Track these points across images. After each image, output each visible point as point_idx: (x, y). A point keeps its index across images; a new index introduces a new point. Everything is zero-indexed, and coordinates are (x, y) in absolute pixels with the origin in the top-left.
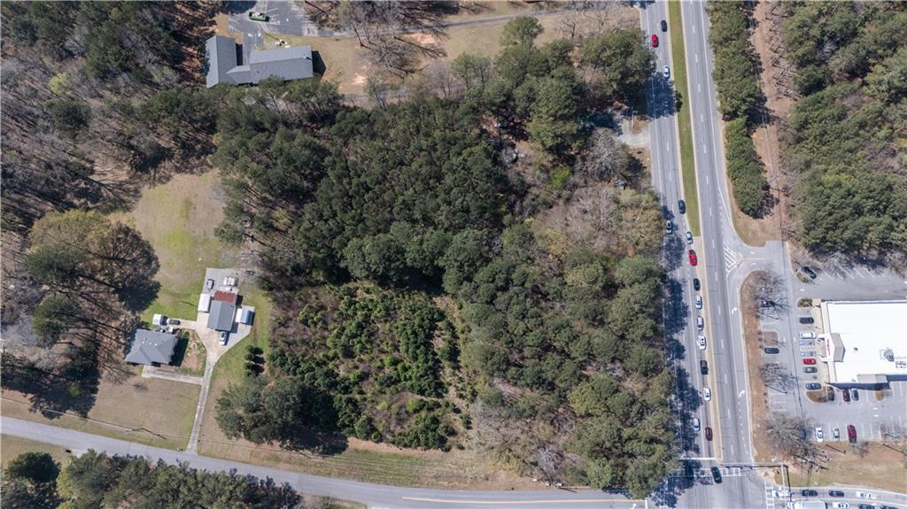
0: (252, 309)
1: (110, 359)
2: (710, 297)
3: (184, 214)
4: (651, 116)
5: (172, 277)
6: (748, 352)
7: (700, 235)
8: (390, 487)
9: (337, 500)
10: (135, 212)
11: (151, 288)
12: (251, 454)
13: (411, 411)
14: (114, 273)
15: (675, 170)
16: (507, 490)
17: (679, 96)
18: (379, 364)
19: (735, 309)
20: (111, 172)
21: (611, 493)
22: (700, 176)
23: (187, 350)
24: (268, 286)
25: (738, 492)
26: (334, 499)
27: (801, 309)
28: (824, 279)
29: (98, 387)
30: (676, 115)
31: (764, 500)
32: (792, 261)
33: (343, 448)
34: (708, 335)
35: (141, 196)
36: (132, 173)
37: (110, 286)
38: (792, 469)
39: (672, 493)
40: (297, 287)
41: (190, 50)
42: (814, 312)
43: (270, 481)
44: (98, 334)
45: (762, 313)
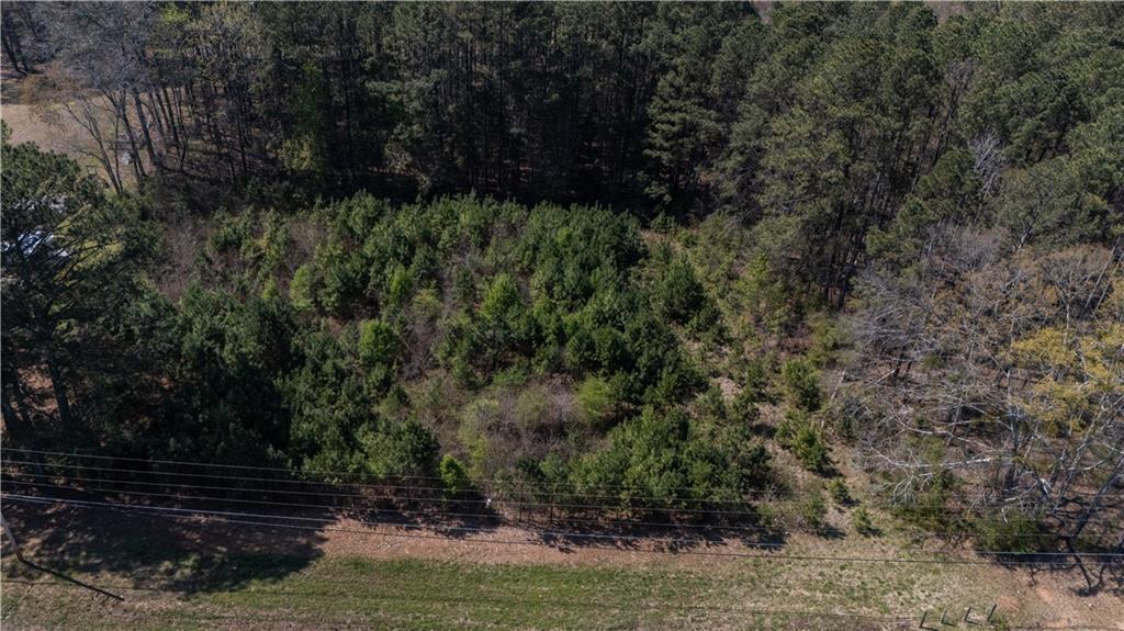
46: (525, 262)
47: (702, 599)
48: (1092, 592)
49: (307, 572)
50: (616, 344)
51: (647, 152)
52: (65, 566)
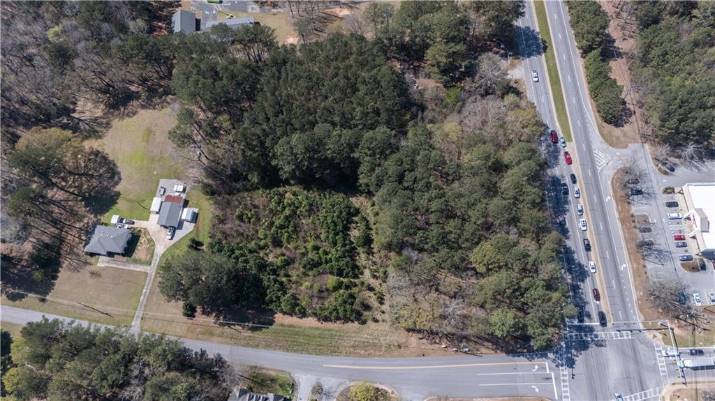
0: (196, 210)
1: (71, 252)
2: (586, 187)
3: (145, 139)
4: (523, 56)
5: (131, 188)
6: (624, 232)
7: (572, 141)
8: (312, 356)
9: (264, 369)
10: (105, 139)
11: (112, 197)
12: (188, 329)
13: (331, 289)
14: (82, 186)
15: (547, 94)
16: (418, 356)
17: (544, 42)
18: (303, 250)
19: (609, 198)
20: (90, 110)
21: (514, 356)
22: (567, 98)
23: (139, 244)
24: (211, 192)
25: (631, 353)
26: (261, 368)
27: (666, 196)
28: (681, 171)
29: (59, 274)
30: (543, 55)
31: (656, 359)
32: (653, 159)
33: (271, 323)
34: (588, 218)
35: (111, 127)
36: (106, 111)
37: (78, 195)
38: (677, 331)
39: (570, 355)
40: (235, 191)
41: (160, 24)
42: (677, 198)
43: (203, 353)
44: (63, 233)
45: (633, 200)
47: (346, 337)
49: (273, 327)
52: (229, 324)
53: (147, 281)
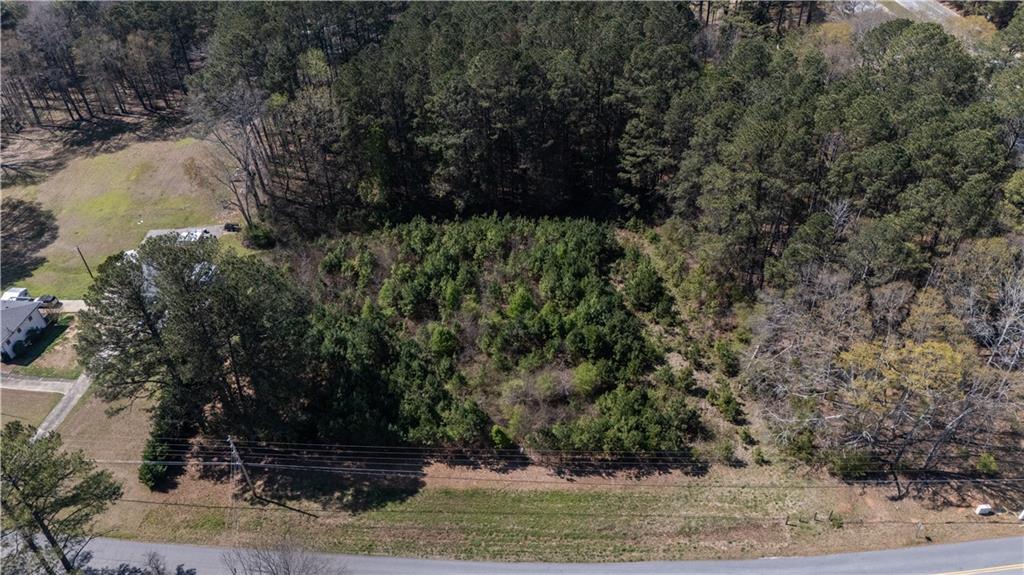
3: (133, 178)
10: (44, 184)
12: (147, 518)
13: (587, 390)
23: (57, 341)
35: (64, 169)
36: (63, 150)
46: (535, 271)
47: (654, 510)
48: (900, 498)
49: (418, 497)
50: (600, 338)
51: (621, 175)
52: (280, 498)
53: (55, 411)
